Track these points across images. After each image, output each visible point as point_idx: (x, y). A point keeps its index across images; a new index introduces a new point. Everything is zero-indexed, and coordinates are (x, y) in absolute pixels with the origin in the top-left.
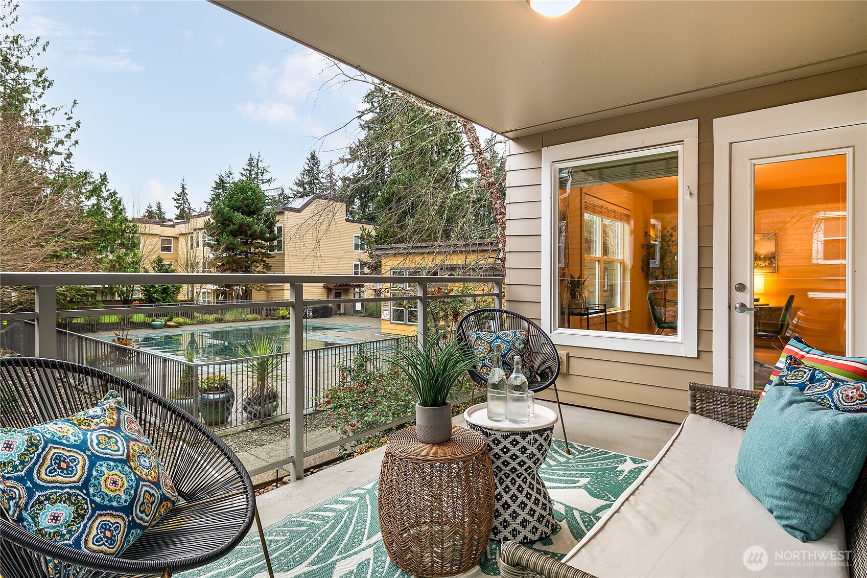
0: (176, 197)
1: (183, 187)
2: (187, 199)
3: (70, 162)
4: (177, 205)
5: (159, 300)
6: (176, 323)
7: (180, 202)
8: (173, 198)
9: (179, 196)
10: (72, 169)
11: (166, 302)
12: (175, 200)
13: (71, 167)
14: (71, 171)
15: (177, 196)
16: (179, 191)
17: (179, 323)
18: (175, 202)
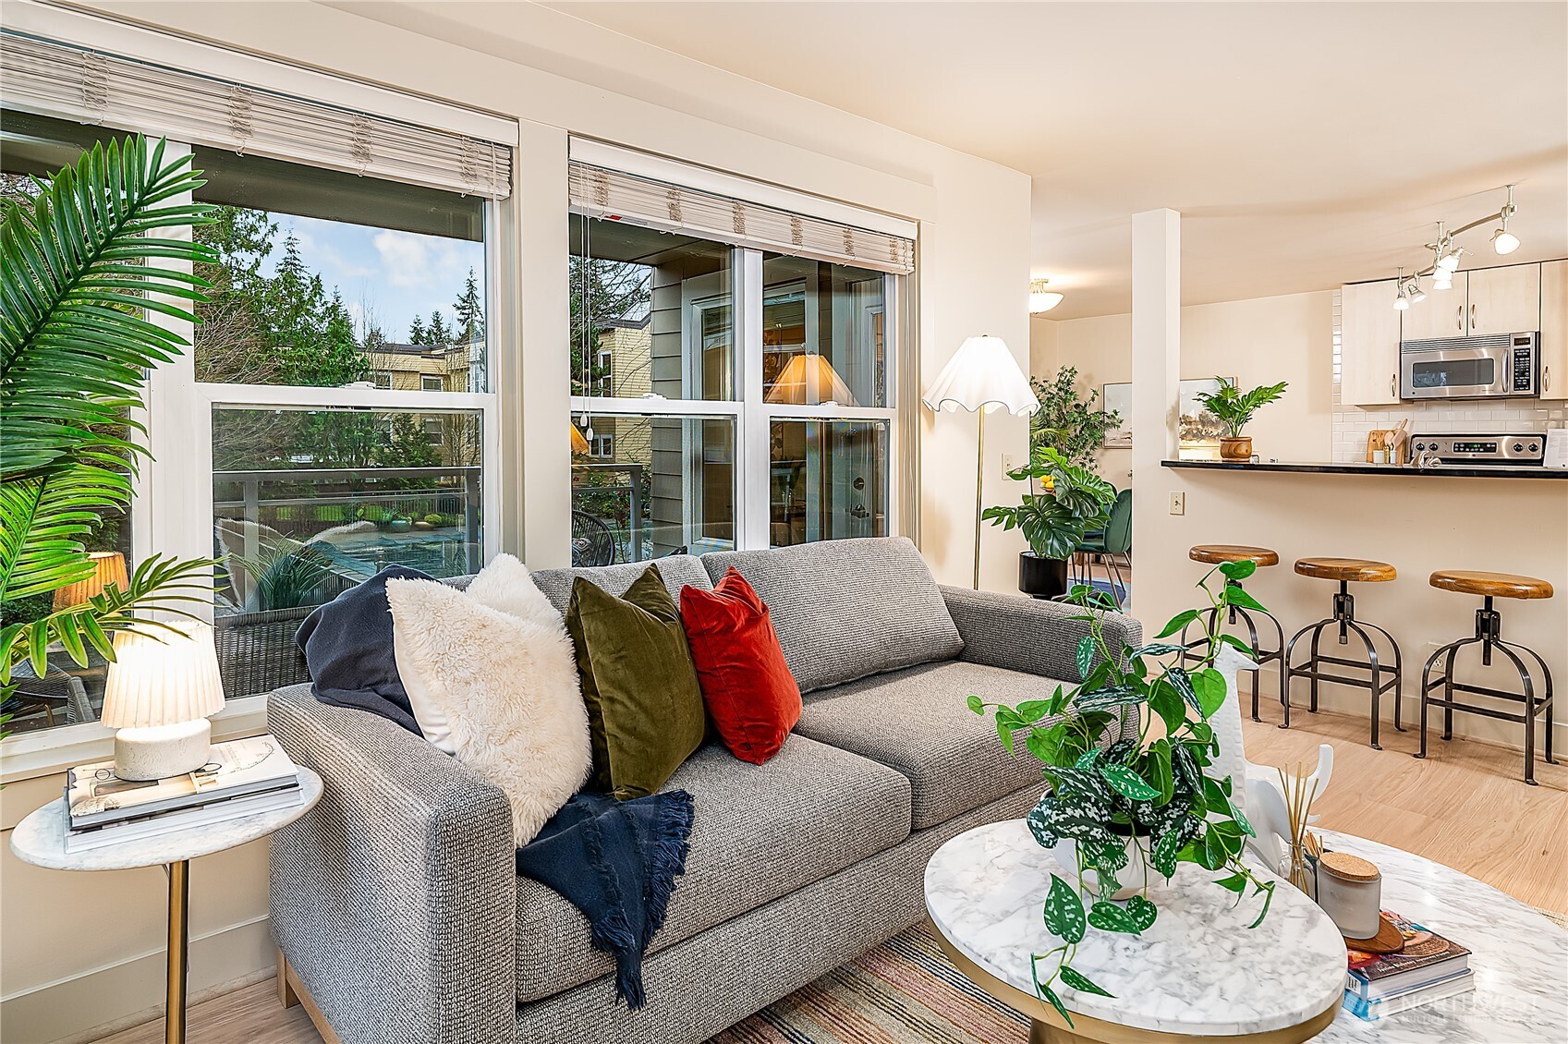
0: (459, 303)
1: (471, 285)
2: (477, 306)
3: (294, 251)
4: (462, 317)
5: (405, 485)
6: (430, 523)
7: (466, 311)
8: (455, 306)
9: (464, 302)
10: (297, 262)
11: (416, 488)
12: (459, 308)
13: (295, 259)
14: (295, 265)
15: (461, 302)
16: (464, 292)
17: (436, 523)
18: (459, 312)
